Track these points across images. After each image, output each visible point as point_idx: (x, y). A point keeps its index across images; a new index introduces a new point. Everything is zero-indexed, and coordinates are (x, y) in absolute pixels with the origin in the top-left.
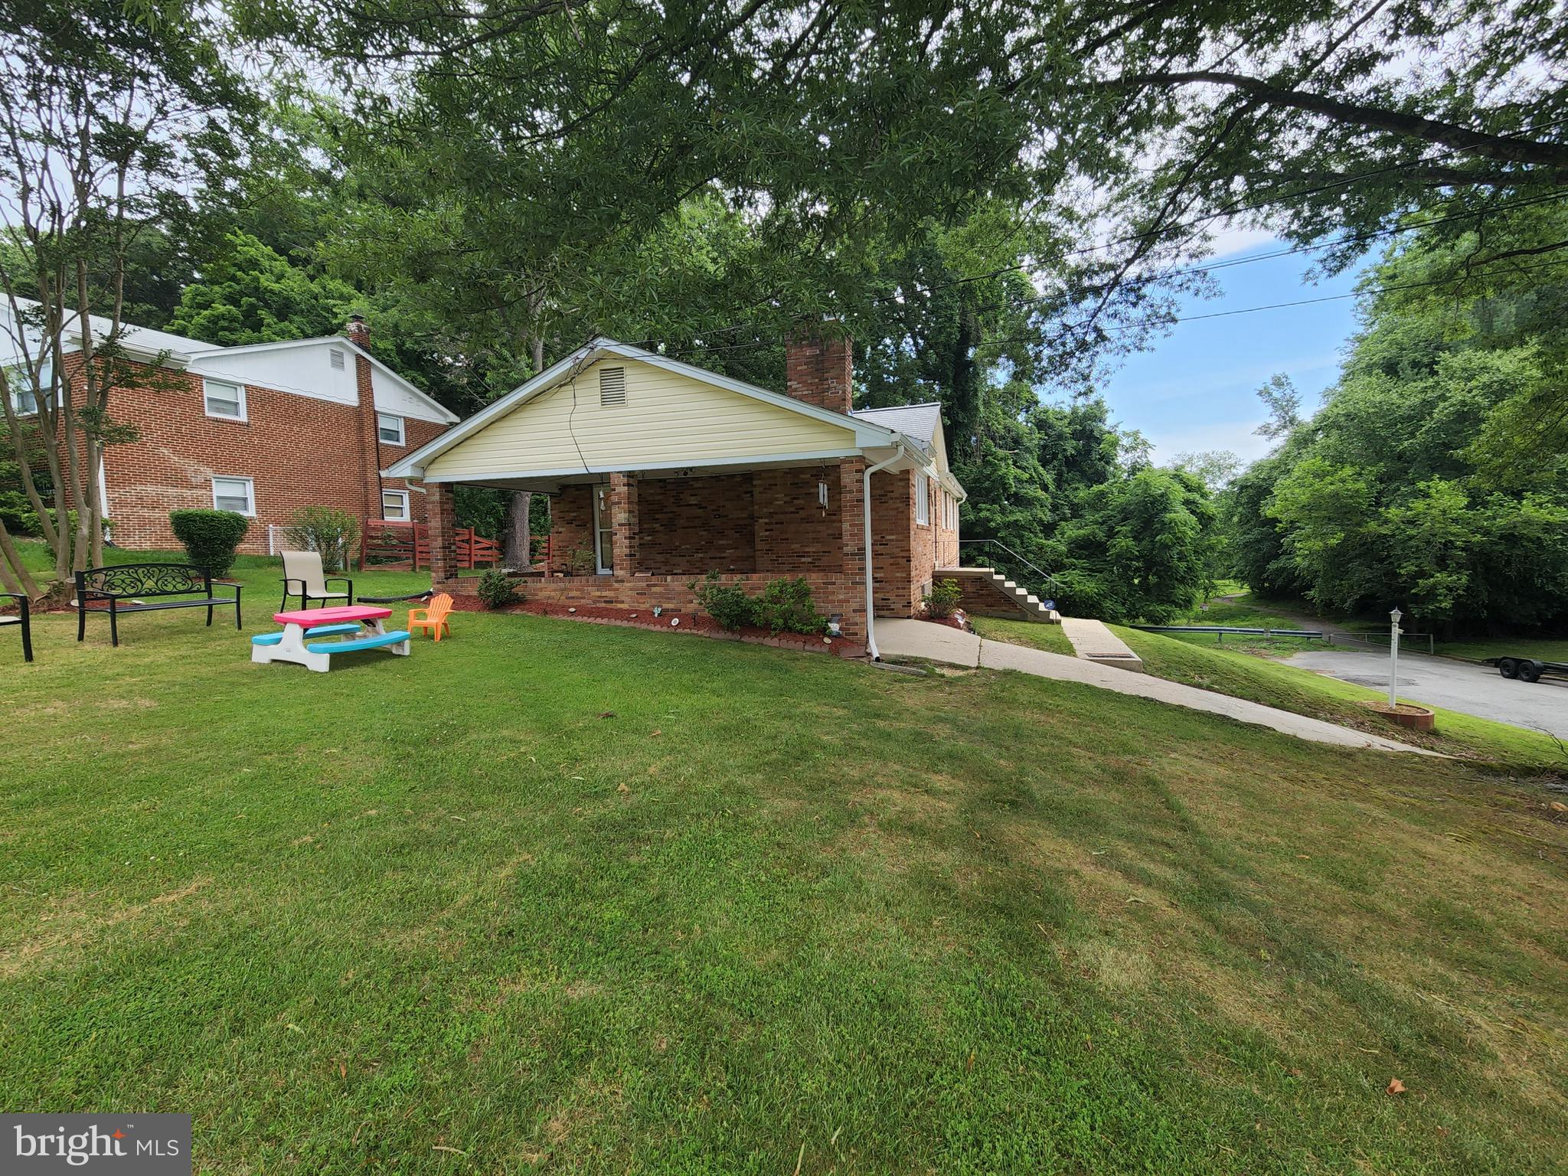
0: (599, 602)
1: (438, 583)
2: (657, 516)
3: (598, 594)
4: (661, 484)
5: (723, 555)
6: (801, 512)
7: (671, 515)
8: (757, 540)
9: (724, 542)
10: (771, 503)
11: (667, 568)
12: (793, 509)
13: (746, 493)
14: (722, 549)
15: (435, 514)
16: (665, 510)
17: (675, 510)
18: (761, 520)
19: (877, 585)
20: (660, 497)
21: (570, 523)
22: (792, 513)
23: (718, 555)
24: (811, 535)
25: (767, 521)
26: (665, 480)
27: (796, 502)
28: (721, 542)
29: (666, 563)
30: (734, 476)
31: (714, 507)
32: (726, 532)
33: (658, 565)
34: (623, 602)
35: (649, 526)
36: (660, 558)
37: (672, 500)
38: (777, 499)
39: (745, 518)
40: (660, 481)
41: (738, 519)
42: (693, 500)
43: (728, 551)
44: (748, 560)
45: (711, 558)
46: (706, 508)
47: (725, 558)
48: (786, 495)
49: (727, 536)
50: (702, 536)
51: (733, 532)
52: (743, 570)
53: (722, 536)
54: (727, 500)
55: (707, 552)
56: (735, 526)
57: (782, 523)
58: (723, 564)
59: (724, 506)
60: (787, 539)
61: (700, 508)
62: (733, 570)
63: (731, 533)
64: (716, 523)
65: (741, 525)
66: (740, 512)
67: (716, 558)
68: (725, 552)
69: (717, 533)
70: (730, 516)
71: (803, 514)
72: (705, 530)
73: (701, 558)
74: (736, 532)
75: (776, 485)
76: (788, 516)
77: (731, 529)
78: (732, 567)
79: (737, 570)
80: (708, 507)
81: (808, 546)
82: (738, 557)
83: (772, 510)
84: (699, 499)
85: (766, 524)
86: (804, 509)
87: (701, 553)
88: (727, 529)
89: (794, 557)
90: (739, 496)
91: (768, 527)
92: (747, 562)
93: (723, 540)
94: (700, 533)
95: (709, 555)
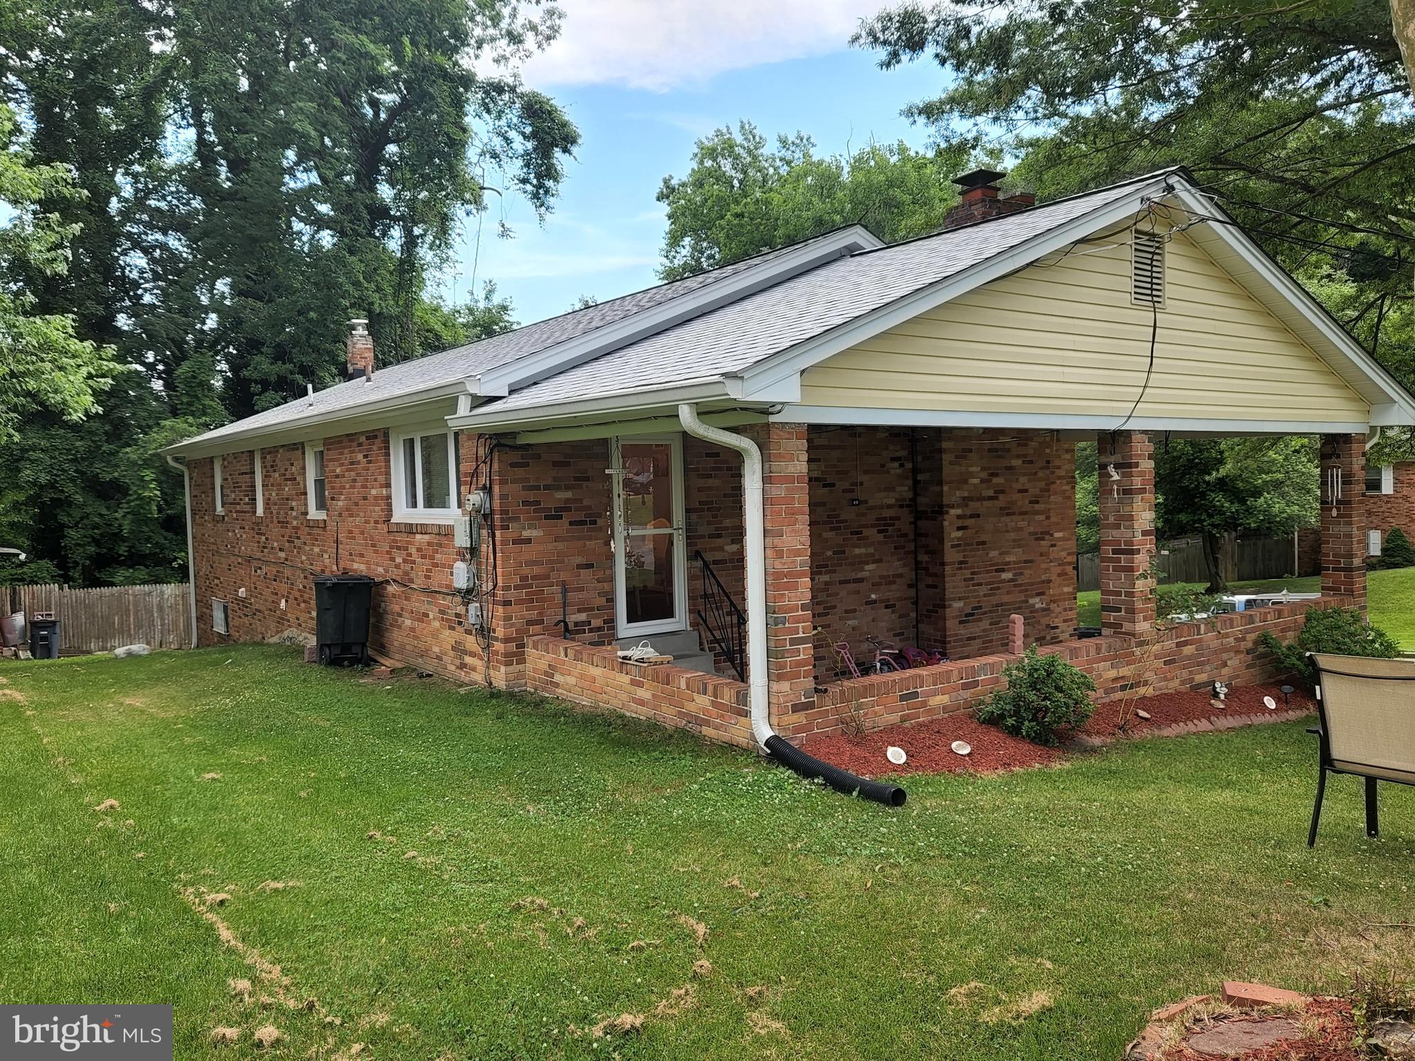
0: (1113, 690)
1: (796, 708)
3: (1113, 674)
5: (860, 575)
6: (1001, 496)
8: (947, 545)
9: (863, 550)
10: (966, 482)
12: (991, 493)
13: (893, 459)
14: (861, 562)
15: (792, 513)
18: (953, 512)
22: (990, 498)
23: (853, 575)
24: (1012, 535)
25: (959, 511)
27: (995, 480)
28: (857, 551)
31: (846, 485)
32: (866, 532)
38: (972, 475)
39: (889, 507)
41: (882, 507)
43: (867, 567)
44: (894, 582)
45: (841, 582)
46: (833, 485)
47: (861, 580)
48: (983, 469)
49: (866, 538)
50: (826, 540)
51: (875, 530)
52: (888, 600)
53: (859, 539)
54: (866, 472)
55: (835, 571)
56: (877, 519)
57: (978, 516)
58: (858, 592)
59: (862, 484)
60: (984, 543)
61: (825, 486)
62: (875, 602)
63: (871, 532)
64: (848, 514)
65: (885, 519)
66: (883, 494)
67: (848, 582)
68: (863, 570)
69: (852, 533)
70: (871, 503)
71: (1002, 500)
72: (831, 529)
73: (826, 583)
74: (879, 532)
75: (970, 451)
76: (986, 503)
77: (873, 526)
78: (873, 596)
79: (881, 601)
80: (838, 484)
81: (1007, 553)
82: (881, 577)
83: (966, 494)
84: (823, 468)
85: (959, 517)
86: (1003, 492)
87: (826, 573)
88: (866, 526)
89: (991, 571)
90: (883, 466)
91: (960, 523)
92: (893, 587)
93: (859, 547)
94: (825, 535)
95: (838, 577)
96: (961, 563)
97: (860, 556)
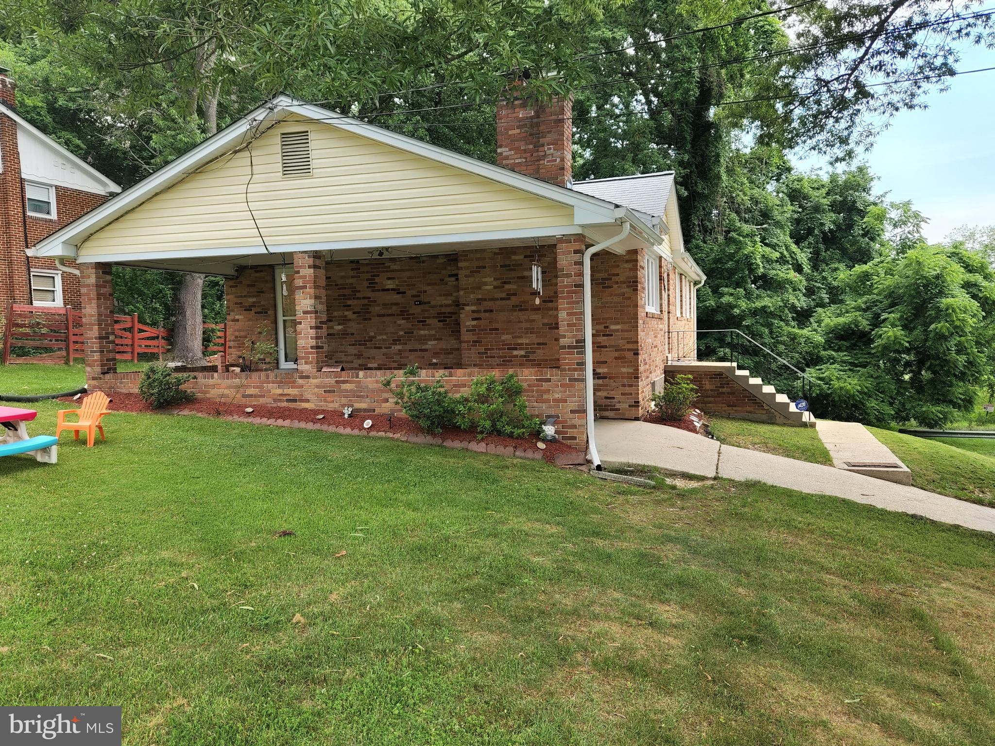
0: (280, 401)
1: (94, 379)
2: (349, 302)
3: (279, 391)
4: (354, 266)
5: (423, 347)
6: (513, 298)
7: (366, 302)
8: (463, 330)
9: (426, 332)
10: (479, 288)
11: (360, 362)
12: (504, 295)
13: (450, 276)
14: (424, 339)
15: (90, 299)
16: (358, 295)
17: (369, 295)
18: (467, 308)
19: (600, 381)
20: (351, 281)
21: (248, 309)
22: (502, 299)
23: (418, 347)
24: (524, 325)
25: (474, 308)
26: (357, 262)
27: (507, 287)
28: (422, 332)
29: (359, 356)
30: (436, 257)
31: (414, 292)
32: (428, 321)
33: (349, 358)
34: (308, 401)
35: (340, 313)
36: (352, 350)
37: (366, 284)
38: (486, 284)
39: (446, 306)
40: (352, 262)
41: (441, 306)
42: (390, 285)
43: (430, 343)
44: (452, 353)
45: (410, 351)
46: (404, 293)
47: (426, 350)
48: (496, 279)
49: (429, 325)
50: (400, 325)
51: (436, 320)
52: (447, 364)
53: (423, 325)
54: (429, 284)
55: (406, 344)
56: (438, 314)
57: (491, 311)
58: (423, 357)
59: (425, 292)
60: (497, 329)
61: (398, 293)
62: (436, 364)
63: (434, 322)
64: (416, 310)
65: (445, 313)
66: (443, 298)
67: (416, 350)
68: (426, 344)
69: (418, 321)
70: (433, 303)
71: (514, 300)
72: (403, 319)
73: (399, 350)
74: (439, 321)
75: (484, 267)
76: (499, 302)
77: (434, 317)
78: (434, 361)
79: (441, 364)
80: (407, 292)
81: (521, 337)
82: (441, 349)
83: (480, 297)
84: (397, 283)
85: (473, 312)
86: (515, 294)
87: (399, 344)
88: (429, 318)
89: (504, 349)
90: (443, 280)
91: (476, 315)
92: (451, 356)
93: (424, 329)
94: (399, 322)
95: (408, 347)
96: (474, 342)
97: (422, 336)
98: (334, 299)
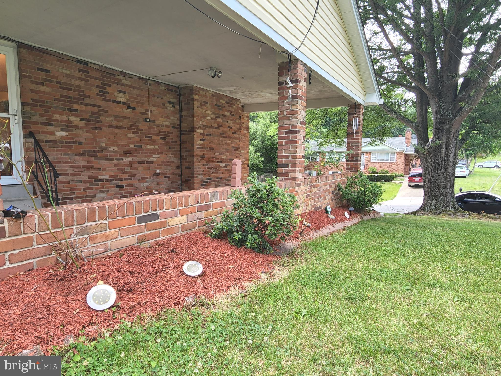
2: (76, 107)
4: (81, 66)
5: (150, 160)
7: (96, 109)
8: (196, 147)
9: (152, 147)
10: (205, 118)
11: (90, 174)
12: (216, 125)
13: (170, 102)
14: (151, 153)
16: (87, 101)
17: (101, 103)
20: (77, 82)
22: (216, 128)
23: (146, 159)
24: (225, 147)
25: (202, 132)
26: (86, 63)
27: (219, 120)
28: (149, 147)
29: (88, 167)
30: (159, 83)
31: (142, 110)
32: (154, 137)
33: (77, 170)
35: (65, 118)
36: (80, 161)
37: (96, 90)
38: (208, 115)
39: (167, 126)
40: (80, 62)
41: (163, 126)
42: (121, 98)
43: (154, 156)
44: (169, 165)
45: (139, 162)
46: (134, 109)
47: (151, 162)
48: (213, 113)
49: (154, 140)
50: (130, 138)
51: (159, 137)
52: (166, 174)
53: (150, 140)
54: (154, 106)
55: (135, 156)
56: (160, 132)
57: (210, 135)
58: (150, 168)
59: (151, 111)
60: (213, 148)
61: (129, 108)
62: (159, 174)
63: (157, 138)
64: (144, 126)
65: (165, 132)
66: (164, 119)
67: (143, 162)
68: (152, 157)
69: (145, 137)
70: (157, 122)
71: (221, 130)
72: (133, 133)
73: (130, 162)
74: (161, 138)
75: (207, 103)
76: (214, 130)
77: (158, 135)
78: (158, 171)
79: (162, 174)
80: (137, 108)
81: (223, 155)
82: (163, 162)
83: (205, 124)
84: (128, 98)
85: (201, 134)
86: (221, 126)
87: (130, 156)
88: (154, 134)
89: (216, 162)
90: (164, 104)
91: (202, 137)
92: (169, 167)
93: (150, 144)
94: (129, 135)
95: (137, 159)
96: (202, 157)
97: (151, 149)
98: (55, 99)
